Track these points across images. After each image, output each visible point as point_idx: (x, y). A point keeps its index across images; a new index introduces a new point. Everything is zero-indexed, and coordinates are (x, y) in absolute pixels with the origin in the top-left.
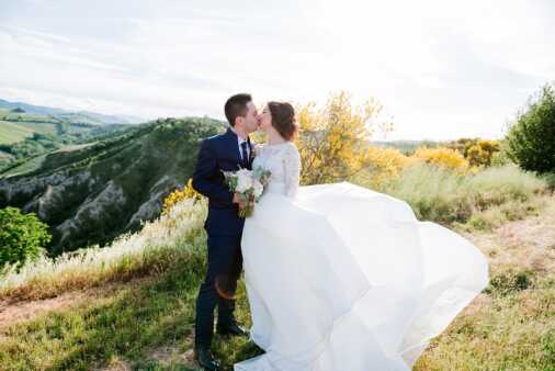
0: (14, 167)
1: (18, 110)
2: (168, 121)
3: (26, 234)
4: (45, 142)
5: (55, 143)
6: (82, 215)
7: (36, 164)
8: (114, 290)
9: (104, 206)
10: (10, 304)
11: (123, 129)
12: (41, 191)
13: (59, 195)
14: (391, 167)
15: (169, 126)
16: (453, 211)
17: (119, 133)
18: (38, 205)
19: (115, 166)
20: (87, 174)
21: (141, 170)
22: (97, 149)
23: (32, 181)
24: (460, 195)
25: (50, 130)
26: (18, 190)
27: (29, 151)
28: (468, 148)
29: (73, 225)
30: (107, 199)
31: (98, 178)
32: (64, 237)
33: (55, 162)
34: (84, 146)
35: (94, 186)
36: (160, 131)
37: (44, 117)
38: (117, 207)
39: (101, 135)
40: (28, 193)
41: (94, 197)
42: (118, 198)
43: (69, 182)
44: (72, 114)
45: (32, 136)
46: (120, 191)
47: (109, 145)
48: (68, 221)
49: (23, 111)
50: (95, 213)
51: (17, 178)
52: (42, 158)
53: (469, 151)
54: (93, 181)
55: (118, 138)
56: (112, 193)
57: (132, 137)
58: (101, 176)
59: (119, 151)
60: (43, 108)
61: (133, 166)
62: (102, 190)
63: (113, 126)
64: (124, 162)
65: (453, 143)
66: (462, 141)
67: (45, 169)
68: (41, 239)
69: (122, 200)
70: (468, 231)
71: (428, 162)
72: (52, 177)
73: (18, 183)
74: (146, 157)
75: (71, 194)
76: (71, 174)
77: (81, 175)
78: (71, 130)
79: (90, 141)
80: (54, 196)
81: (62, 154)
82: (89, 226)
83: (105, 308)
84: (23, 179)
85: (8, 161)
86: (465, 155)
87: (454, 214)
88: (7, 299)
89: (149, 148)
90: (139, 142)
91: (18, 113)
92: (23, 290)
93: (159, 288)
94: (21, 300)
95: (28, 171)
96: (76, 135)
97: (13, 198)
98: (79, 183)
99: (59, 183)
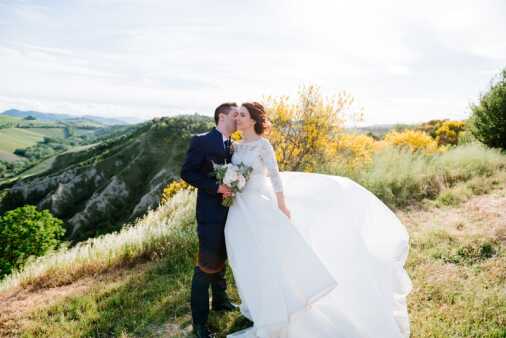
0: (28, 168)
1: (30, 118)
2: (162, 119)
3: (42, 229)
4: (55, 145)
5: (63, 145)
6: (90, 208)
7: (47, 165)
8: (121, 275)
9: (109, 200)
10: (32, 291)
11: (123, 130)
12: (53, 189)
13: (69, 191)
14: (364, 152)
15: (164, 124)
16: (423, 189)
17: (119, 133)
18: (51, 201)
19: (117, 163)
20: (93, 171)
21: (140, 165)
22: (101, 149)
23: (44, 180)
24: (429, 173)
25: (59, 134)
26: (33, 189)
27: (41, 153)
28: (436, 129)
29: (82, 218)
30: (111, 193)
31: (102, 174)
33: (65, 162)
34: (89, 146)
35: (99, 182)
36: (156, 129)
37: (52, 123)
38: (121, 200)
39: (104, 136)
40: (41, 192)
41: (100, 192)
42: (121, 191)
43: (78, 179)
44: (77, 119)
45: (42, 140)
46: (123, 185)
47: (111, 145)
48: (78, 214)
49: (33, 119)
50: (102, 205)
51: (32, 178)
52: (53, 160)
53: (437, 132)
54: (98, 178)
56: (116, 187)
57: (131, 137)
58: (105, 172)
59: (120, 149)
60: (52, 115)
61: (133, 162)
62: (106, 185)
63: (114, 127)
64: (125, 159)
65: (424, 124)
66: (432, 123)
67: (57, 168)
68: (55, 233)
69: (126, 193)
70: (437, 207)
72: (62, 176)
73: (32, 183)
74: (144, 154)
75: (79, 190)
76: (78, 172)
77: (88, 173)
78: (77, 133)
79: (95, 142)
80: (64, 192)
81: (71, 154)
82: (97, 218)
83: (114, 291)
84: (37, 179)
85: (23, 164)
86: (434, 136)
87: (424, 192)
88: (29, 288)
89: (146, 146)
90: (138, 140)
91: (29, 120)
92: (42, 279)
93: (160, 272)
94: (41, 288)
95: (41, 172)
96: (82, 137)
97: (29, 196)
98: (86, 180)
99: (69, 181)
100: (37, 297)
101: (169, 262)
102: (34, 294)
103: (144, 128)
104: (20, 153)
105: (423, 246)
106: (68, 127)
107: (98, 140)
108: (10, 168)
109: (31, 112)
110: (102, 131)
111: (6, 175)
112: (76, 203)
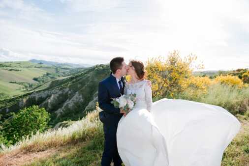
0: (39, 86)
1: (41, 63)
2: (101, 65)
3: (40, 117)
4: (51, 76)
5: (55, 76)
6: (65, 106)
7: (47, 86)
8: (69, 148)
9: (74, 103)
11: (82, 70)
12: (49, 96)
13: (56, 98)
14: (203, 87)
15: (101, 68)
16: (236, 108)
17: (80, 72)
18: (48, 102)
19: (79, 86)
20: (68, 89)
21: (90, 87)
22: (72, 79)
23: (45, 92)
24: (240, 99)
25: (53, 71)
26: (40, 96)
27: (44, 80)
28: (241, 74)
29: (61, 111)
30: (75, 100)
31: (72, 91)
32: (58, 116)
33: (55, 84)
34: (67, 77)
35: (70, 94)
36: (97, 70)
37: (50, 66)
38: (80, 103)
39: (73, 73)
40: (44, 98)
41: (70, 99)
42: (80, 99)
43: (60, 92)
44: (61, 64)
45: (46, 74)
46: (81, 96)
47: (77, 77)
48: (59, 109)
49: (42, 64)
50: (70, 106)
51: (40, 91)
52: (50, 83)
53: (243, 75)
54: (70, 92)
55: (80, 74)
56: (77, 97)
57: (85, 73)
58: (73, 90)
59: (81, 79)
60: (51, 62)
61: (86, 85)
62: (73, 96)
63: (79, 68)
64: (83, 84)
65: (234, 71)
66: (239, 70)
67: (51, 87)
68: (47, 119)
69: (82, 100)
70: (245, 119)
71: (222, 83)
72: (54, 91)
73: (40, 93)
74: (91, 82)
75: (61, 98)
76: (61, 89)
77: (65, 90)
78: (61, 71)
79: (69, 75)
80: (54, 98)
81: (58, 81)
82: (68, 111)
83: (64, 158)
84: (42, 92)
85: (37, 84)
86: (240, 78)
87: (237, 110)
88: (24, 151)
89: (93, 78)
90: (89, 75)
91: (40, 64)
92: (31, 147)
93: (89, 148)
94: (29, 152)
95: (44, 88)
96: (63, 73)
97: (38, 99)
98: (64, 93)
99: (56, 93)
100: (26, 157)
101: (94, 142)
102: (26, 155)
103: (92, 69)
104: (35, 79)
105: (238, 144)
106: (58, 68)
107: (71, 74)
108: (31, 86)
109: (42, 61)
110: (73, 70)
111: (29, 89)
112: (59, 104)
